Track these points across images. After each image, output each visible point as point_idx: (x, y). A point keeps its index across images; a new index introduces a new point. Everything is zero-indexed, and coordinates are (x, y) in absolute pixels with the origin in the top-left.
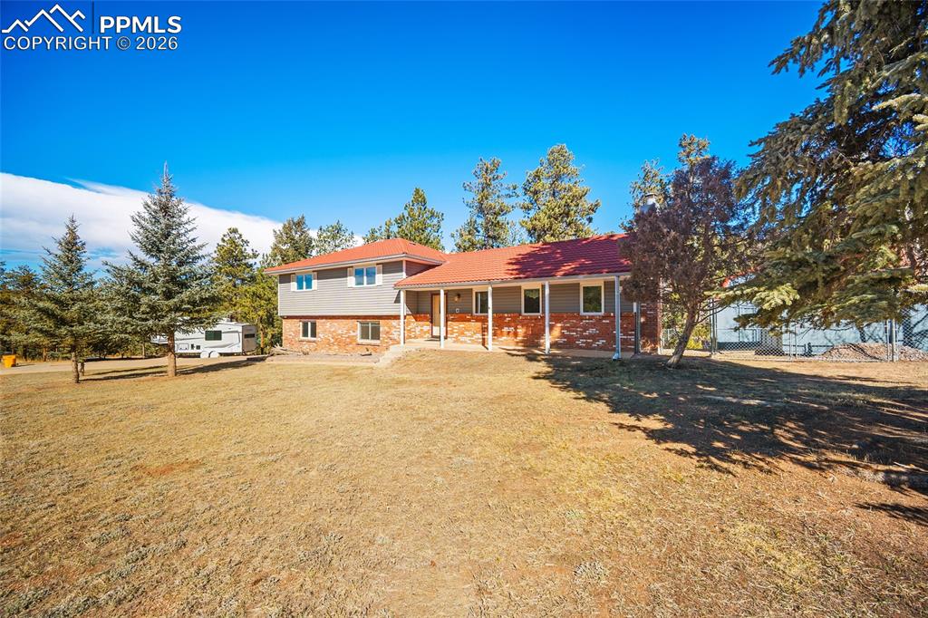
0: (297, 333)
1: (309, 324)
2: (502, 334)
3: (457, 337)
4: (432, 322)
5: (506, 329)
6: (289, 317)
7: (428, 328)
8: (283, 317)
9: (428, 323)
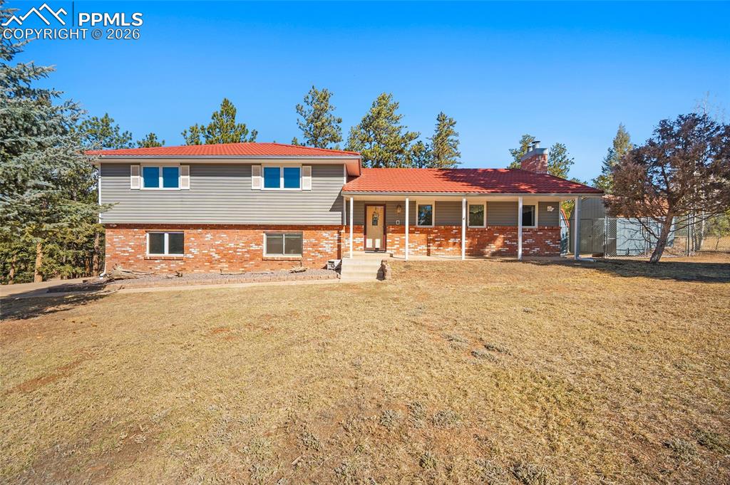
0: (140, 248)
1: (166, 236)
2: (448, 245)
3: (398, 249)
4: (365, 234)
5: (451, 241)
6: (119, 226)
7: (363, 240)
8: (107, 226)
9: (362, 235)
